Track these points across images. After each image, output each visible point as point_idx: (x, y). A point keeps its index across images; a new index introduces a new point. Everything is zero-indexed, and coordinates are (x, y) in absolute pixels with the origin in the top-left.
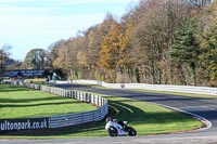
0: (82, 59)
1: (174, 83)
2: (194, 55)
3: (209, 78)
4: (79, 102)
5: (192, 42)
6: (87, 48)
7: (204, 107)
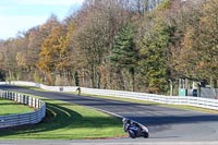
0: (21, 60)
1: (113, 88)
2: (134, 60)
3: (147, 85)
4: (15, 104)
5: (132, 47)
6: (26, 49)
7: (142, 113)
